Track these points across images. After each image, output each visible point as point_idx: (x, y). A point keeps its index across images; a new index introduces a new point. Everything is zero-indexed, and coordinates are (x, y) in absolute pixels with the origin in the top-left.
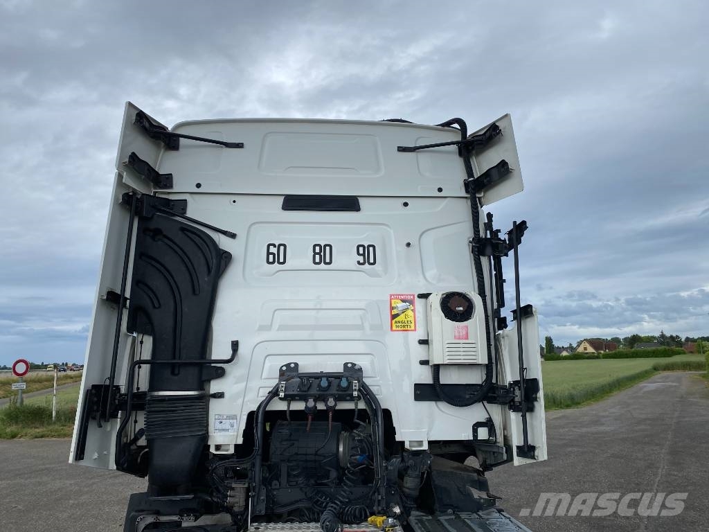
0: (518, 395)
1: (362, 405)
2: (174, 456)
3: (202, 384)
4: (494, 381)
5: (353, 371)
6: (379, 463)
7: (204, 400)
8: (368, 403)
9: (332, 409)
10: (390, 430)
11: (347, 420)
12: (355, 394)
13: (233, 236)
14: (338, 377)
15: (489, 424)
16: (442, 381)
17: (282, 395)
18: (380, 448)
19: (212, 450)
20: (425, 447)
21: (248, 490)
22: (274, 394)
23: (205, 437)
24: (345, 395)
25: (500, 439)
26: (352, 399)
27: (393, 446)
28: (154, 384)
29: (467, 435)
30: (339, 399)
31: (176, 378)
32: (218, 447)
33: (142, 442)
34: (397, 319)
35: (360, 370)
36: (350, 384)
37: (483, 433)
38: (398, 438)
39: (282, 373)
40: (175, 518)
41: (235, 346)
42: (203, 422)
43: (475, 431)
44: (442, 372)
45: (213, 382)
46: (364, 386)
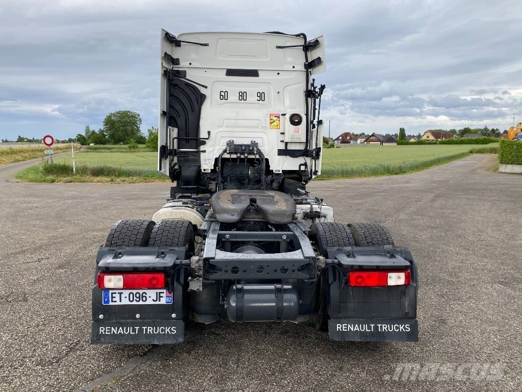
0: (315, 153)
1: (258, 157)
2: (189, 172)
3: (197, 147)
4: (308, 148)
5: (255, 144)
6: (263, 176)
7: (198, 152)
8: (260, 156)
9: (246, 157)
10: (268, 165)
11: (251, 162)
12: (255, 152)
13: (206, 87)
14: (249, 146)
15: (305, 165)
16: (288, 149)
17: (228, 152)
18: (264, 172)
19: (203, 171)
20: (281, 172)
21: (217, 184)
22: (225, 151)
23: (200, 166)
24: (251, 153)
25: (309, 170)
26: (254, 154)
27: (269, 172)
28: (179, 148)
29: (297, 169)
30: (249, 154)
31: (188, 144)
32: (204, 170)
33: (176, 167)
34: (273, 124)
35: (257, 143)
36: (253, 148)
37: (303, 168)
38: (271, 169)
39: (228, 144)
40: (189, 195)
41: (209, 133)
42: (199, 161)
43: (300, 167)
44: (288, 145)
45: (201, 146)
46: (258, 149)
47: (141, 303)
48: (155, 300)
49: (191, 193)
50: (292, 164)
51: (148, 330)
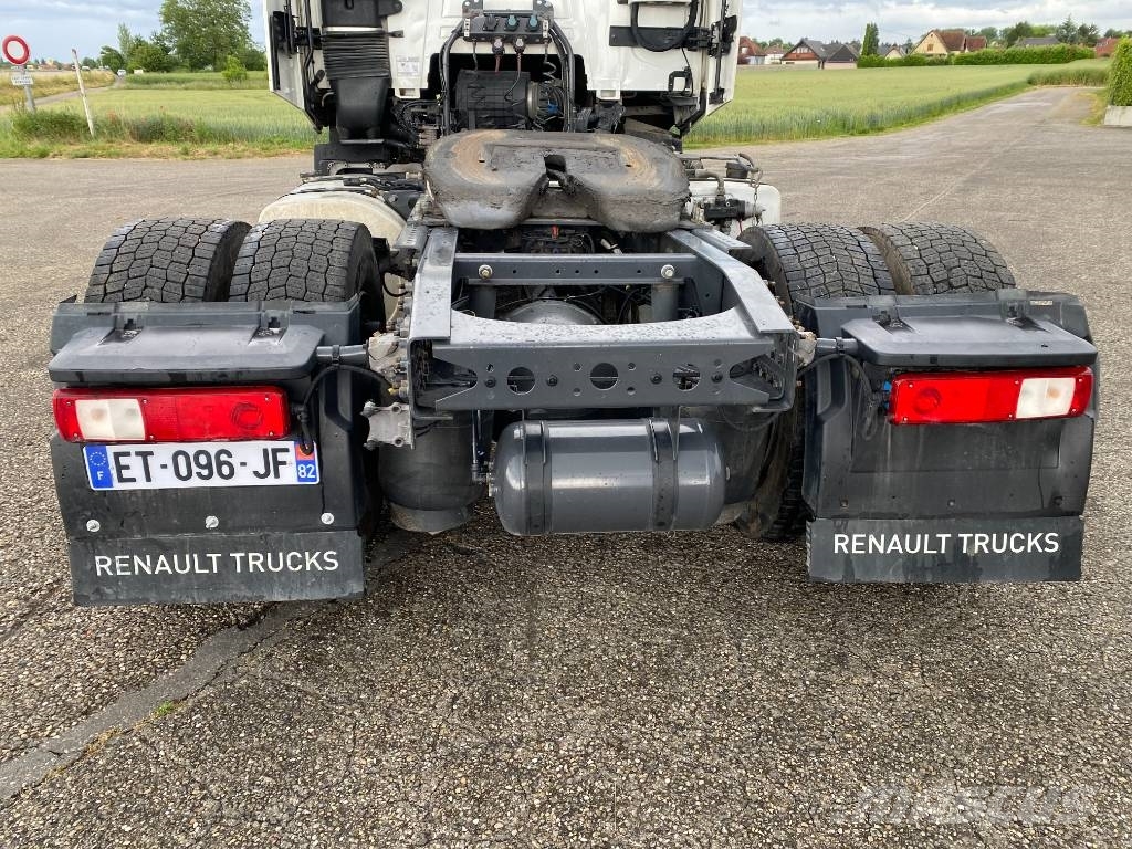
0: (716, 37)
1: (552, 50)
2: (358, 97)
3: (379, 19)
4: (696, 25)
5: (543, 10)
6: (569, 109)
7: (381, 36)
8: (559, 47)
9: (520, 50)
10: (581, 78)
11: (536, 68)
12: (545, 34)
14: (527, 16)
15: (687, 74)
16: (641, 24)
17: (467, 34)
18: (571, 94)
19: (397, 94)
20: (617, 97)
22: (459, 33)
23: (388, 80)
24: (533, 37)
25: (697, 92)
26: (542, 41)
27: (584, 97)
28: (326, 23)
29: (662, 86)
30: (529, 41)
31: (349, 11)
32: (403, 92)
33: (323, 84)
35: (551, 8)
36: (540, 23)
37: (679, 84)
38: (590, 87)
39: (465, 9)
40: (366, 166)
42: (383, 62)
43: (671, 81)
44: (642, 11)
45: (389, 18)
46: (554, 26)
47: (216, 482)
48: (262, 471)
49: (371, 161)
50: (649, 72)
51: (251, 563)
